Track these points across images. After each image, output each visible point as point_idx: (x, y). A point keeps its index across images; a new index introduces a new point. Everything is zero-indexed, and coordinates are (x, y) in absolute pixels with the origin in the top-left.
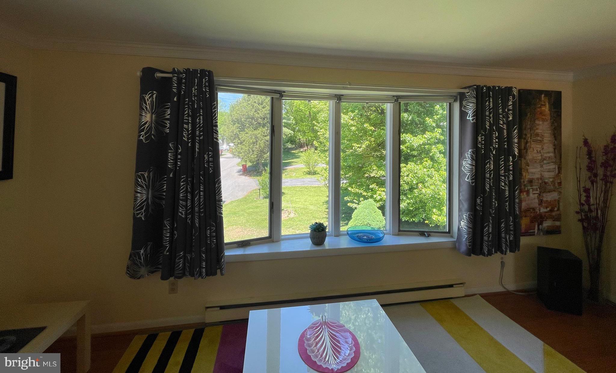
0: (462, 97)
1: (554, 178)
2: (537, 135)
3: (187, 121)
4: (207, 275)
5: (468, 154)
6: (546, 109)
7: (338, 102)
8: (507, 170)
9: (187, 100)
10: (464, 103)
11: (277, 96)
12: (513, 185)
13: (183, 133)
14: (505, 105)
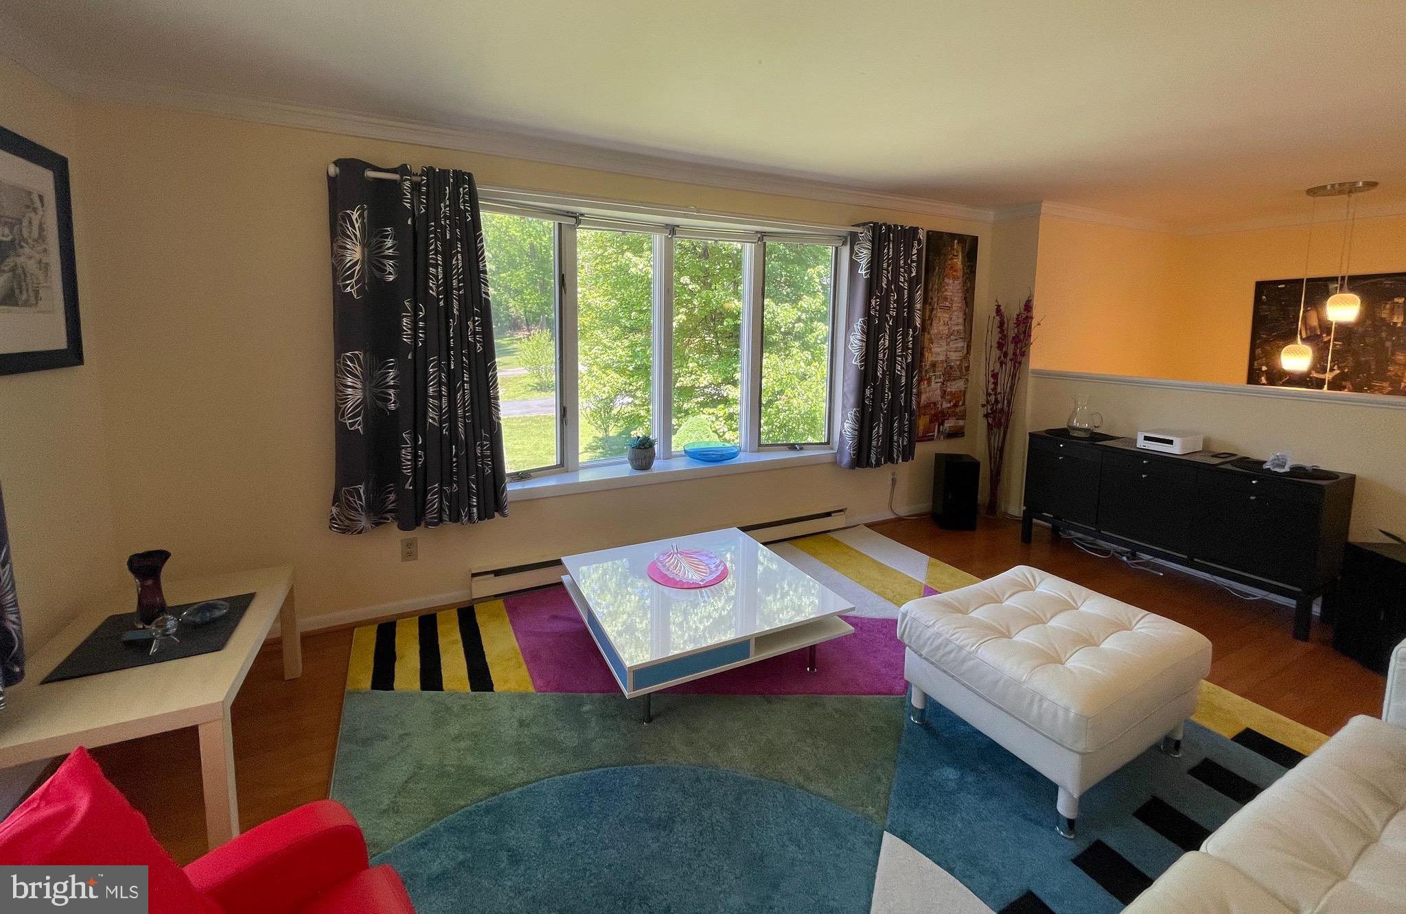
0: (853, 239)
1: (961, 360)
2: (946, 299)
3: (434, 262)
4: (480, 518)
5: (858, 324)
6: (958, 262)
7: (670, 236)
8: (905, 348)
9: (433, 224)
10: (856, 248)
11: (572, 221)
12: (910, 369)
13: (429, 282)
14: (908, 255)
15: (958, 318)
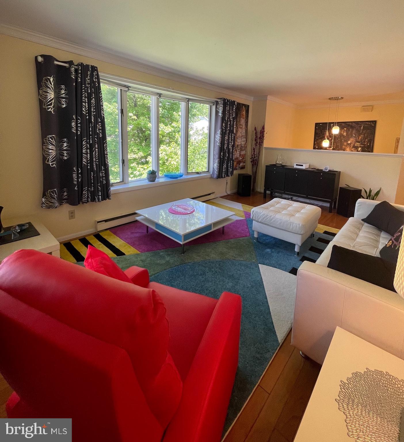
0: (217, 103)
1: (244, 144)
2: (241, 125)
3: (84, 101)
4: (102, 200)
5: (219, 132)
6: (244, 113)
7: (159, 98)
8: (232, 140)
9: (84, 86)
10: (218, 106)
11: (127, 89)
12: (233, 146)
13: (82, 109)
14: (232, 110)
15: (244, 131)
